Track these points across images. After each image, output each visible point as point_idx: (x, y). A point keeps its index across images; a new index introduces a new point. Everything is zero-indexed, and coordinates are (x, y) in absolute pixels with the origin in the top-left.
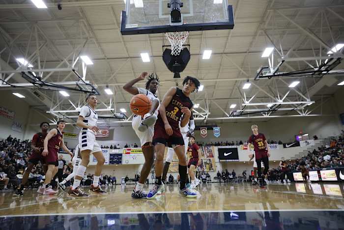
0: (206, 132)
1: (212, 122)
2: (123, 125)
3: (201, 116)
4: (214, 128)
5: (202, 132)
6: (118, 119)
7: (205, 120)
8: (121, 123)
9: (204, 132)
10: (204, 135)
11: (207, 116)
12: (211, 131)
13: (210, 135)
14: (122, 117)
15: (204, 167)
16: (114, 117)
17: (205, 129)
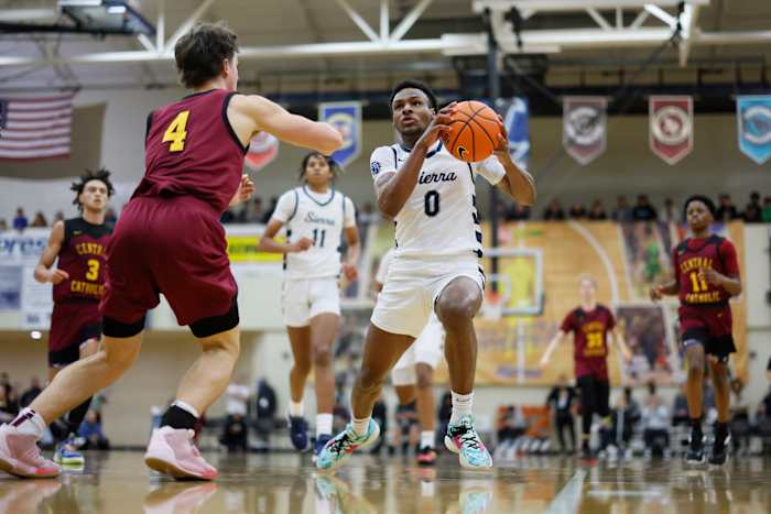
0: (687, 130)
1: (739, 61)
2: (161, 79)
3: (654, 22)
4: (741, 101)
5: (656, 130)
6: (121, 40)
7: (684, 49)
8: (146, 66)
9: (671, 126)
10: (672, 149)
11: (686, 18)
12: (723, 119)
13: (716, 150)
14: (118, 22)
15: (673, 359)
16: (69, 23)
17: (683, 106)
